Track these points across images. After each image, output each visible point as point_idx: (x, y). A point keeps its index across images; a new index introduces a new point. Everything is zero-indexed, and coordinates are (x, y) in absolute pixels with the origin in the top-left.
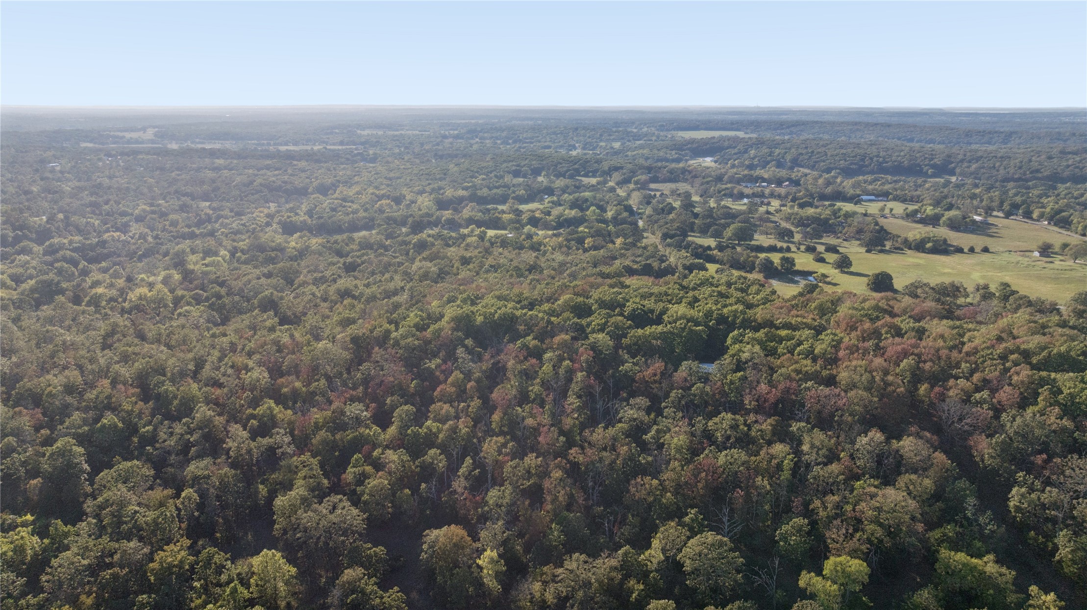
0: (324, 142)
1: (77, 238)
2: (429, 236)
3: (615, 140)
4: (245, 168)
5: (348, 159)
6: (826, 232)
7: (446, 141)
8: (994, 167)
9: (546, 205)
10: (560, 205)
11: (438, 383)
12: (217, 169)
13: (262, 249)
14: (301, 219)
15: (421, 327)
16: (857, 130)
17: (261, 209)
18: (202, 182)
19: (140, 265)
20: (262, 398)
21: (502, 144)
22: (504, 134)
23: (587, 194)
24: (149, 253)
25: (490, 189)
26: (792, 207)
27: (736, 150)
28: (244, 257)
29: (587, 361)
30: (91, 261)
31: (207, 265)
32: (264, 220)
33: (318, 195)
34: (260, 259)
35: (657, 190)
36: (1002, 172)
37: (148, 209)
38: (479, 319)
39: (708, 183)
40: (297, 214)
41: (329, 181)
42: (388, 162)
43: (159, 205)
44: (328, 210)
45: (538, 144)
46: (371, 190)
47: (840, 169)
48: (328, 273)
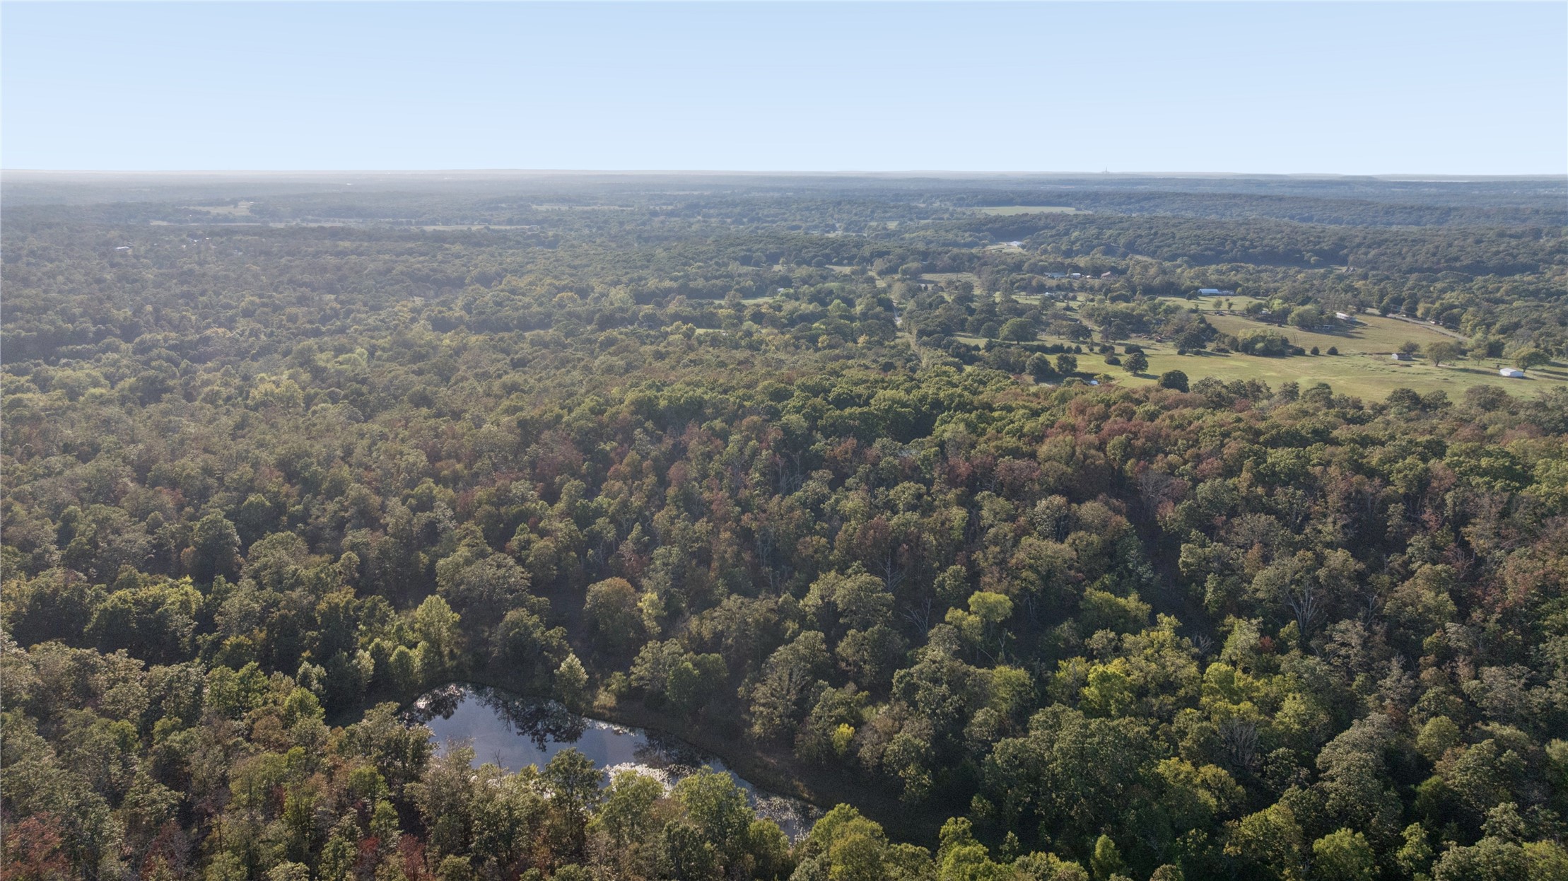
0: (485, 221)
1: (173, 335)
2: (621, 333)
3: (891, 219)
4: (379, 252)
5: (518, 243)
6: (1133, 331)
7: (656, 219)
8: (1400, 253)
9: (778, 298)
10: (797, 299)
11: (612, 463)
12: (342, 254)
13: (407, 345)
14: (457, 315)
15: (597, 411)
16: (1235, 205)
17: (404, 303)
18: (324, 270)
19: (256, 365)
20: (419, 479)
21: (733, 223)
22: (738, 210)
23: (833, 285)
24: (264, 351)
25: (707, 279)
26: (1101, 301)
27: (1054, 232)
28: (385, 355)
29: (775, 440)
30: (194, 360)
31: (341, 364)
32: (409, 316)
33: (478, 285)
34: (407, 357)
35: (931, 282)
36: (1409, 259)
37: (257, 300)
38: (663, 403)
39: (998, 272)
40: (450, 309)
41: (492, 269)
42: (572, 246)
43: (270, 297)
44: (491, 304)
45: (784, 223)
46: (548, 280)
47: (1189, 256)
48: (492, 370)
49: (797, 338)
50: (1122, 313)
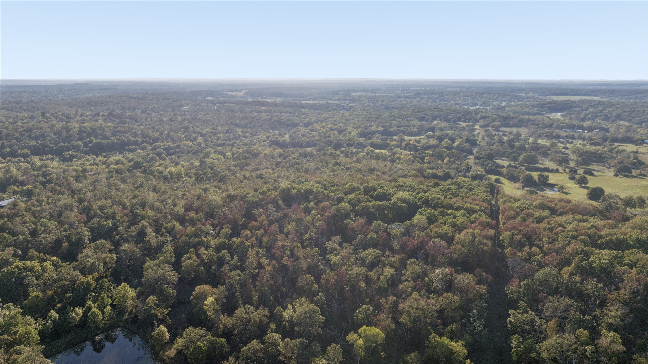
0: (329, 99)
1: (169, 143)
3: (505, 101)
5: (333, 109)
6: (595, 161)
7: (398, 100)
9: (423, 137)
10: (431, 138)
11: (253, 220)
12: (260, 112)
14: (284, 139)
17: (266, 133)
18: (247, 118)
21: (431, 102)
22: (438, 96)
23: (450, 132)
26: (584, 145)
27: (580, 109)
35: (503, 131)
37: (210, 130)
38: (295, 191)
39: (538, 128)
41: (314, 120)
42: (354, 111)
43: (217, 129)
46: (331, 126)
49: (415, 157)
50: (591, 151)
